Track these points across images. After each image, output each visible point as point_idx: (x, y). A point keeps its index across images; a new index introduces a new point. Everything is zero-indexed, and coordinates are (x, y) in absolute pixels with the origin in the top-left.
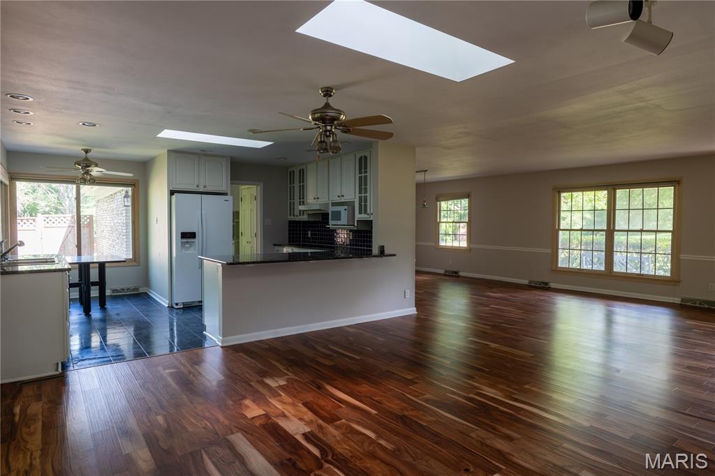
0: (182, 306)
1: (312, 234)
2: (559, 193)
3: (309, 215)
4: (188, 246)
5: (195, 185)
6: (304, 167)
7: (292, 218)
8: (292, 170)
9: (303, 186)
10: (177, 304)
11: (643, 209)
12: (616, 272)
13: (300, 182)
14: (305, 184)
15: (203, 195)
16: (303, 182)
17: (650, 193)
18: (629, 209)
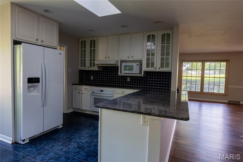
0: (28, 141)
1: (94, 78)
2: (183, 62)
3: (99, 67)
4: (33, 89)
5: (35, 39)
6: (95, 39)
7: (83, 68)
8: (83, 40)
9: (94, 50)
10: (24, 141)
11: (215, 70)
12: (204, 92)
13: (91, 47)
14: (96, 49)
15: (44, 47)
16: (94, 47)
17: (218, 64)
18: (210, 70)
